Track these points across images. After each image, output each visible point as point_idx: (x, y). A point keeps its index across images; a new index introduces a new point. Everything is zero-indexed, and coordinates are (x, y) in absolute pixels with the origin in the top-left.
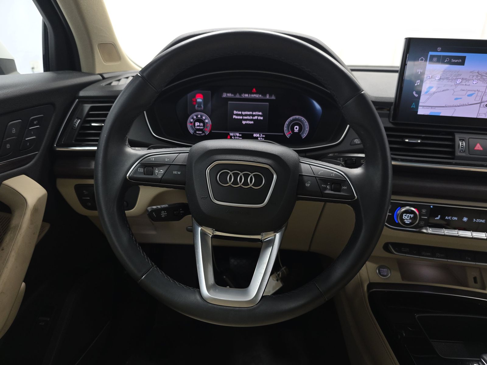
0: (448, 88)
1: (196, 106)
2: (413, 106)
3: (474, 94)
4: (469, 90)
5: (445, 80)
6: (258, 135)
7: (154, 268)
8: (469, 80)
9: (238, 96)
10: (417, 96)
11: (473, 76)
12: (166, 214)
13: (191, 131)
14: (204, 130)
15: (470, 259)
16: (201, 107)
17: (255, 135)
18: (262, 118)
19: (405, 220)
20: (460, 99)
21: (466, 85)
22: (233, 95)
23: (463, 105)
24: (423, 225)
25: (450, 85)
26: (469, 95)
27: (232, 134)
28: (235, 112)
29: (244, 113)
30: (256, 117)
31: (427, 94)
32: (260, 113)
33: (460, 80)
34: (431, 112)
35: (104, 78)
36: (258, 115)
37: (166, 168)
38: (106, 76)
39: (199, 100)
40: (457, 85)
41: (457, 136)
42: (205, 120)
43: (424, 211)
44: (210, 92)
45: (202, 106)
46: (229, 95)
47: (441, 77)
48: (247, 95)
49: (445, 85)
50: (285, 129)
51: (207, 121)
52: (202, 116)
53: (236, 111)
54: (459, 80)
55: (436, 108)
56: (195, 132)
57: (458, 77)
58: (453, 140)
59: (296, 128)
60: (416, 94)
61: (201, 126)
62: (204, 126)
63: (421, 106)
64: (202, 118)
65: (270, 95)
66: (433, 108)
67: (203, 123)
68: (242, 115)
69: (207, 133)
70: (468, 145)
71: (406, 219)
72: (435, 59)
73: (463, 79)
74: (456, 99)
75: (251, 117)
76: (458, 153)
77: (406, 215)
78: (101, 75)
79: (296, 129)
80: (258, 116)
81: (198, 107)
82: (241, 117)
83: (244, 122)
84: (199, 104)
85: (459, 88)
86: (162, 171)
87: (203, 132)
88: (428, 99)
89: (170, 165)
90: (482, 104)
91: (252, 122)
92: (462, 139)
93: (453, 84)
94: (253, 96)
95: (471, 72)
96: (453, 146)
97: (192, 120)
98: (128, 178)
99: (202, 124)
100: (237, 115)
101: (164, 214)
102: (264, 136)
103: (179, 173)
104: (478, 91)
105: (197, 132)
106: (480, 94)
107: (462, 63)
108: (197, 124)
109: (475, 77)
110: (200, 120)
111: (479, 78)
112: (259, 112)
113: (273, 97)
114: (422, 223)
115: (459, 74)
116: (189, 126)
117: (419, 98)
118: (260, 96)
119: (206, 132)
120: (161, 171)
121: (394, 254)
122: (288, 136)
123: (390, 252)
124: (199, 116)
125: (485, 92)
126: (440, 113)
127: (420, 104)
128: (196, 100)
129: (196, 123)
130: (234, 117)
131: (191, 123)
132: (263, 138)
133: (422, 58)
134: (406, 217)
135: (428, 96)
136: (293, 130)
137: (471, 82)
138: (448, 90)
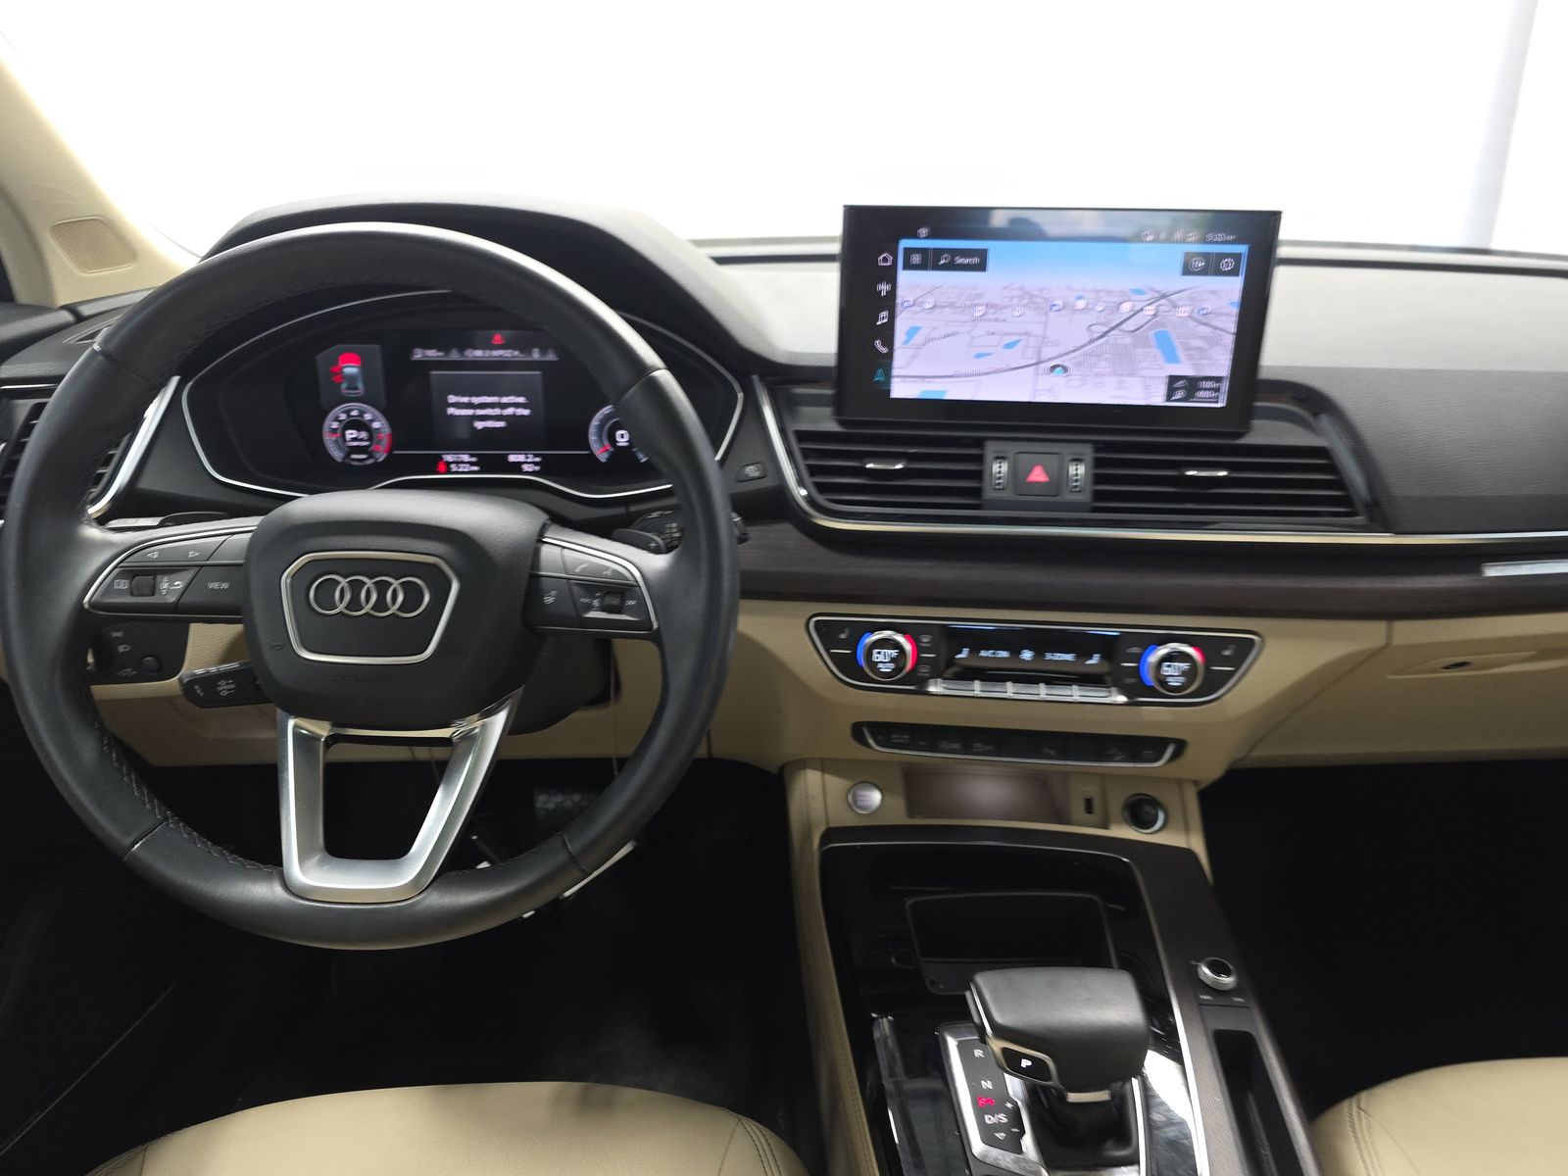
0: (954, 329)
1: (344, 386)
2: (879, 377)
3: (1019, 341)
4: (1007, 334)
5: (947, 309)
6: (521, 458)
7: (168, 825)
8: (1005, 307)
9: (454, 356)
10: (884, 350)
11: (1013, 297)
12: (233, 686)
13: (337, 455)
14: (370, 449)
15: (1052, 752)
16: (357, 388)
17: (512, 458)
18: (526, 412)
19: (880, 665)
20: (987, 357)
21: (996, 320)
22: (441, 354)
23: (995, 372)
24: (927, 675)
25: (958, 322)
26: (1008, 346)
27: (448, 458)
28: (452, 399)
29: (476, 400)
30: (509, 411)
31: (908, 345)
32: (521, 400)
33: (983, 308)
34: (924, 392)
35: (80, 319)
36: (517, 405)
37: (189, 575)
38: (86, 310)
39: (351, 370)
40: (975, 320)
41: (991, 449)
42: (372, 421)
43: (926, 639)
44: (377, 347)
45: (360, 385)
46: (432, 353)
47: (936, 301)
48: (478, 353)
49: (950, 322)
50: (592, 438)
51: (376, 425)
52: (362, 413)
53: (456, 394)
54: (980, 308)
55: (936, 380)
56: (348, 455)
57: (975, 302)
58: (979, 459)
59: (622, 436)
60: (884, 345)
61: (361, 440)
62: (370, 439)
63: (898, 377)
64: (362, 417)
65: (543, 352)
66: (928, 380)
67: (366, 431)
68: (470, 406)
69: (381, 457)
70: (1014, 471)
71: (881, 662)
72: (916, 259)
73: (988, 306)
74: (979, 356)
75: (497, 411)
76: (989, 494)
77: (879, 653)
78: (71, 308)
79: (622, 438)
80: (516, 407)
81: (348, 388)
82: (470, 412)
83: (479, 425)
84: (351, 378)
85: (983, 327)
86: (179, 585)
87: (371, 456)
88: (913, 357)
89: (202, 568)
90: (1042, 366)
91: (501, 424)
92: (1000, 455)
93: (965, 318)
94: (497, 353)
95: (1005, 288)
96: (978, 475)
97: (335, 425)
98: (86, 606)
99: (364, 435)
100: (457, 406)
101: (224, 687)
102: (538, 459)
103: (225, 586)
104: (1028, 334)
105: (354, 456)
106: (1032, 341)
107: (981, 267)
108: (351, 434)
109: (1015, 301)
110: (358, 424)
111: (1025, 301)
112: (519, 396)
113: (551, 357)
114: (924, 670)
115: (977, 295)
116: (329, 440)
117: (890, 355)
118: (516, 353)
119: (377, 455)
120: (176, 583)
121: (874, 749)
122: (603, 457)
123: (866, 744)
124: (354, 413)
125: (1044, 337)
126: (944, 392)
127: (895, 372)
128: (341, 369)
129: (348, 432)
130: (451, 411)
131: (334, 431)
132: (536, 464)
133: (884, 255)
134: (881, 658)
135: (913, 350)
136: (613, 440)
137: (1006, 314)
138: (955, 334)
